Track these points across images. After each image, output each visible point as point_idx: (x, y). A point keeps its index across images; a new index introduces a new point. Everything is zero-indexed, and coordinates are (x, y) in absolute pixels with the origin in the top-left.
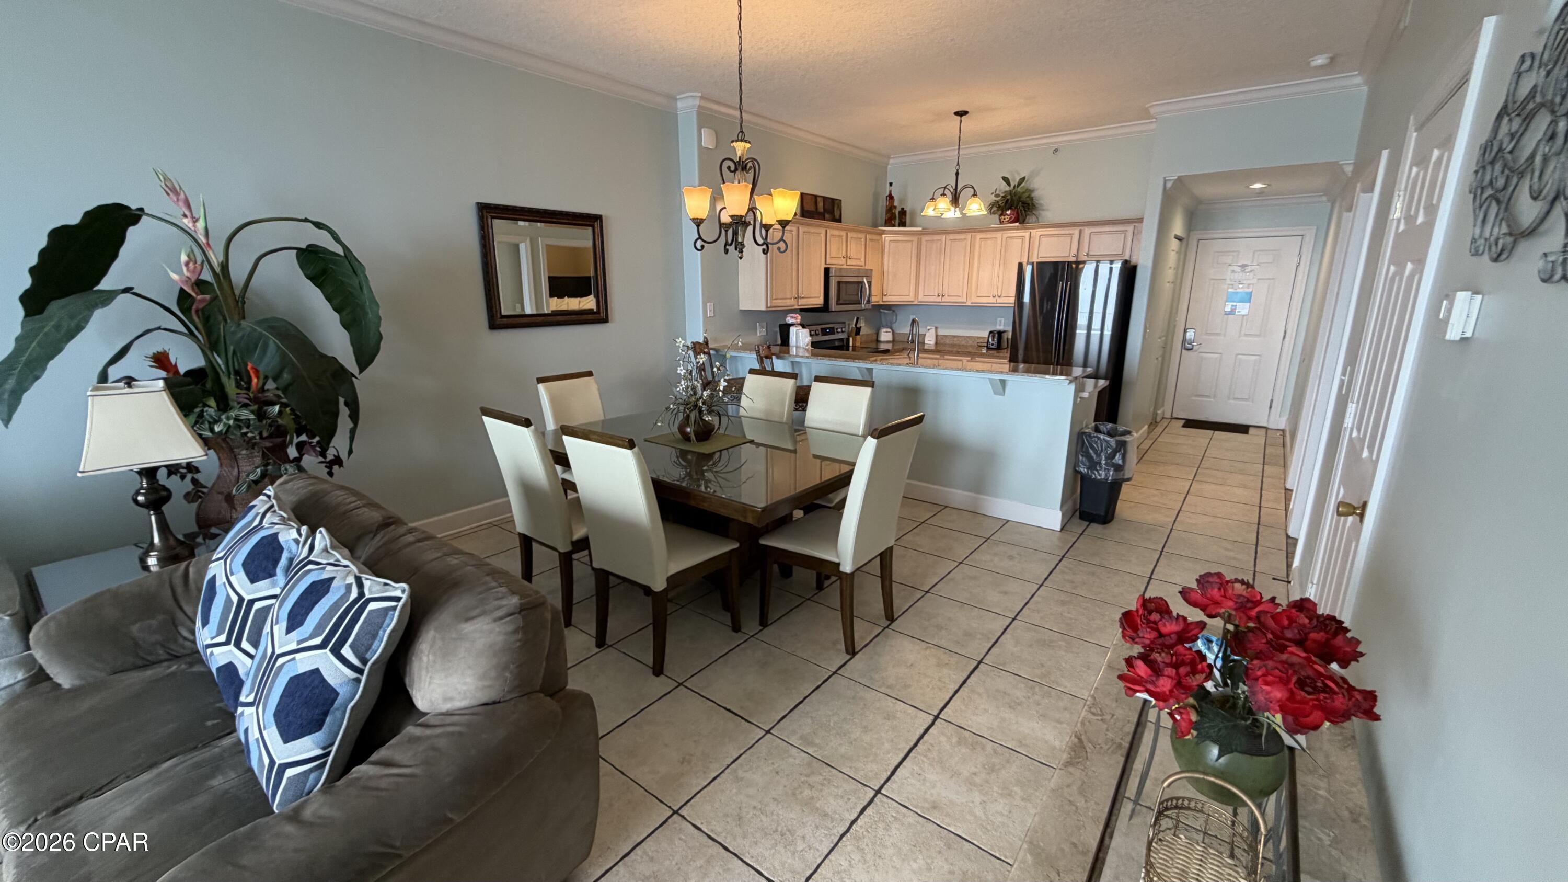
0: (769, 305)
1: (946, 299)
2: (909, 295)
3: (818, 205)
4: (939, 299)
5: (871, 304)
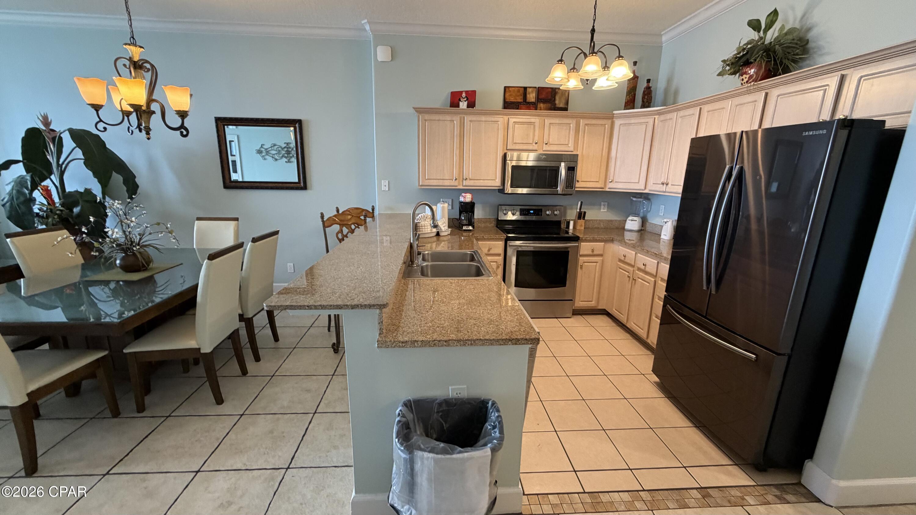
1: (670, 188)
2: (639, 183)
3: (528, 96)
4: (663, 188)
5: (576, 189)
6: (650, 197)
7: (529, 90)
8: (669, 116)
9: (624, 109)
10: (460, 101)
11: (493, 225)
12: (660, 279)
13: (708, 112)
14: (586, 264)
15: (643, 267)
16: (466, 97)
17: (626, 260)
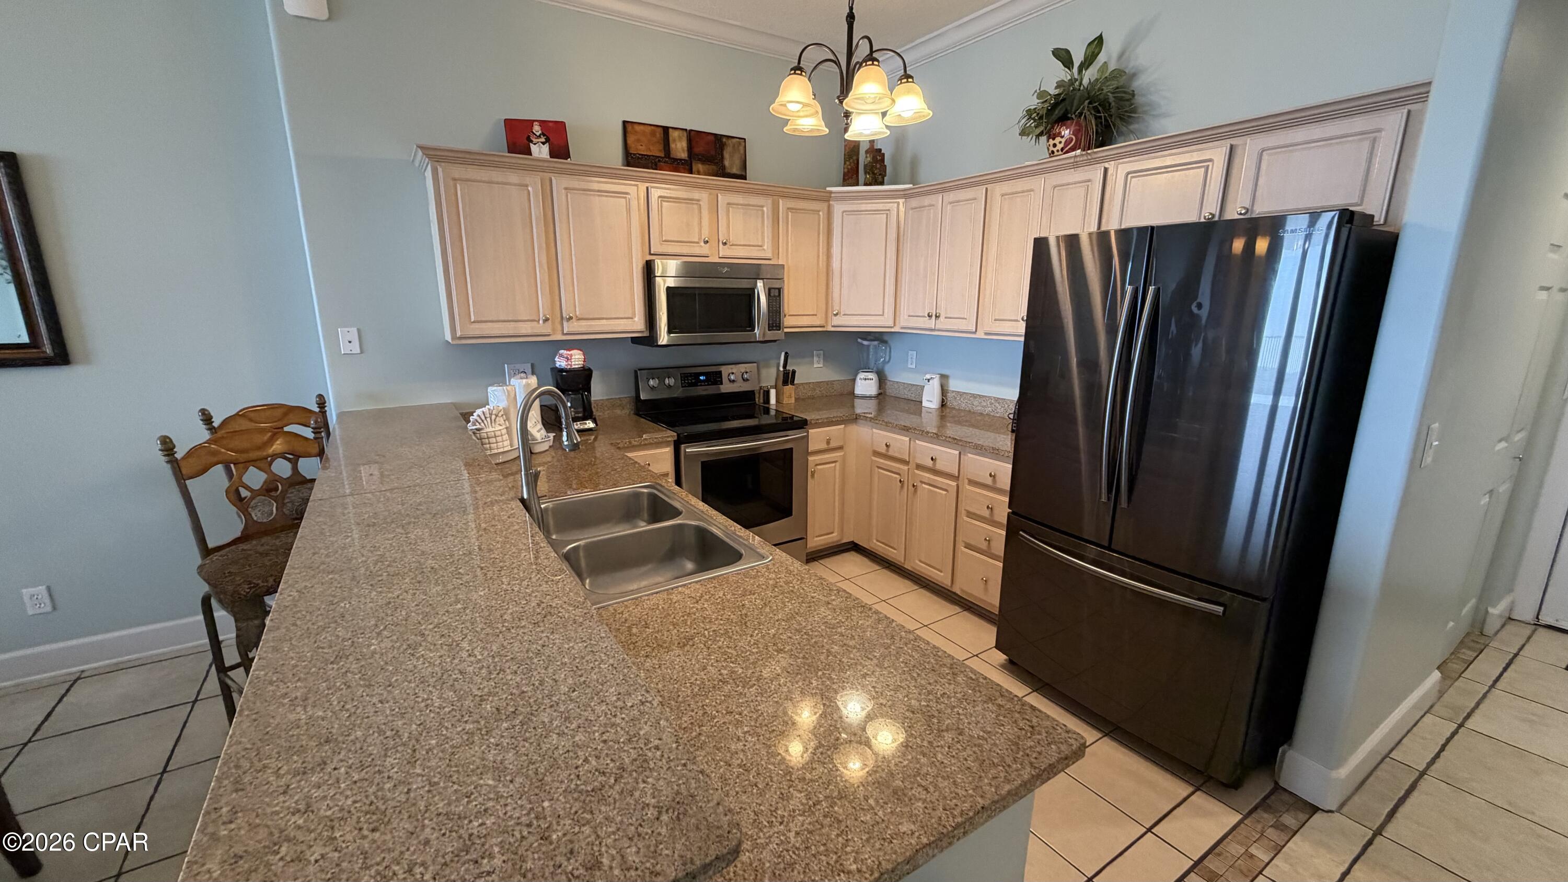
0: (459, 334)
1: (942, 323)
2: (883, 315)
3: (672, 146)
4: (931, 323)
5: (786, 330)
6: (886, 338)
7: (674, 135)
8: (927, 200)
9: (843, 186)
10: (532, 141)
11: (627, 411)
12: (966, 481)
13: (1003, 195)
14: (819, 467)
15: (929, 463)
16: (543, 134)
17: (891, 453)
